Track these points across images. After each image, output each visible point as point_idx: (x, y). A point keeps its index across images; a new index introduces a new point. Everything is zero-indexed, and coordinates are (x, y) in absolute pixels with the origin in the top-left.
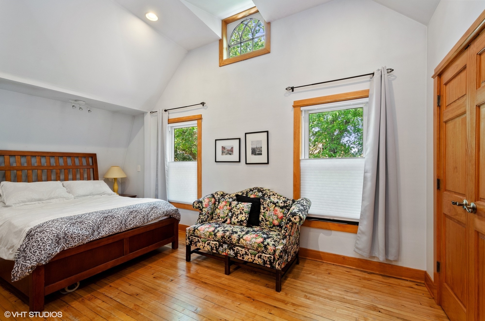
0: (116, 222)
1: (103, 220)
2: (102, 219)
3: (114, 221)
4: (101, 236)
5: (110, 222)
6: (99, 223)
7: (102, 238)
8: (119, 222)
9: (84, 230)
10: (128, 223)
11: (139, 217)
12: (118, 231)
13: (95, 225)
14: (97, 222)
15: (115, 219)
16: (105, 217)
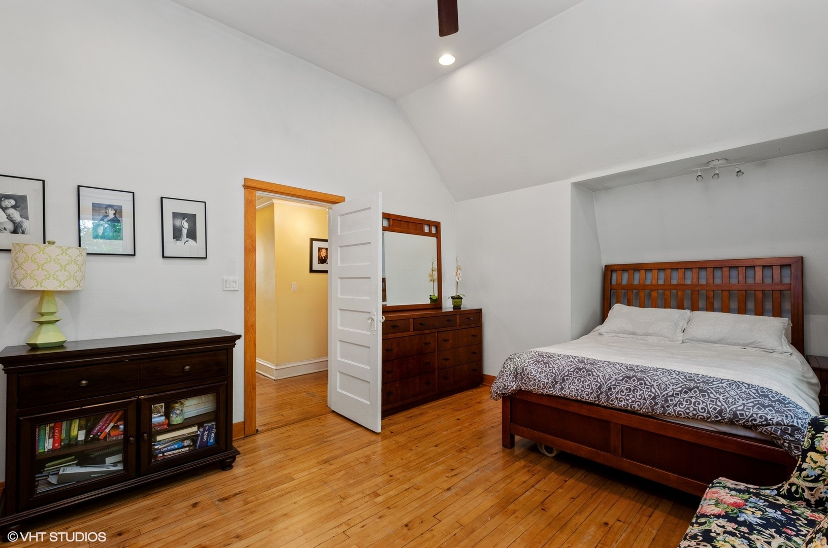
0: (591, 383)
1: (573, 372)
2: (573, 370)
3: (589, 380)
4: (563, 394)
5: (582, 379)
6: (566, 374)
7: (564, 399)
8: (596, 385)
9: (543, 375)
10: (614, 395)
11: (643, 393)
12: (591, 399)
13: (560, 374)
14: (563, 371)
15: (592, 379)
16: (577, 368)
